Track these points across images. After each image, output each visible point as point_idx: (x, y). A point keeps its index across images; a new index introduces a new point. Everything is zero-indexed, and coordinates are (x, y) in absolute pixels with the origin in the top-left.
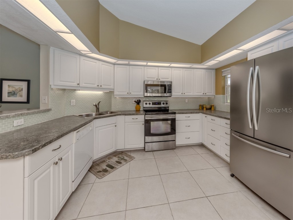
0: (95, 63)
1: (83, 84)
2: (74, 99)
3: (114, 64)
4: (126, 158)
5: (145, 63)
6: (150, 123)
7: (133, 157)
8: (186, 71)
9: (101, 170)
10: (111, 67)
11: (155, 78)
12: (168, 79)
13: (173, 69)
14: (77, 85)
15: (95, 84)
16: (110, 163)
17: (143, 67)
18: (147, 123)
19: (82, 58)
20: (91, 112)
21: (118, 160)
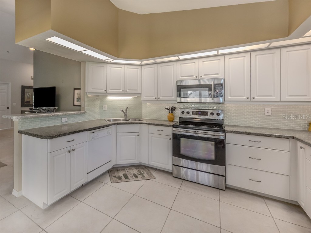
0: (120, 68)
1: (110, 90)
2: (105, 104)
3: (141, 65)
4: (145, 174)
5: (176, 58)
6: (180, 140)
7: (154, 177)
8: (257, 57)
9: (117, 176)
10: (137, 69)
11: (193, 76)
12: (218, 74)
13: (226, 56)
14: (104, 92)
15: (120, 90)
16: (127, 173)
17: (175, 63)
18: (176, 138)
19: (109, 65)
20: (120, 118)
21: (136, 174)
